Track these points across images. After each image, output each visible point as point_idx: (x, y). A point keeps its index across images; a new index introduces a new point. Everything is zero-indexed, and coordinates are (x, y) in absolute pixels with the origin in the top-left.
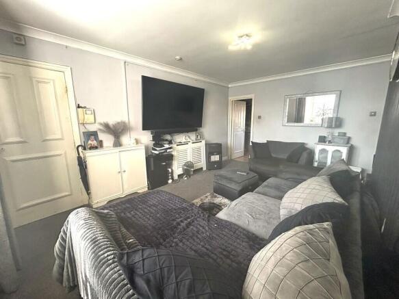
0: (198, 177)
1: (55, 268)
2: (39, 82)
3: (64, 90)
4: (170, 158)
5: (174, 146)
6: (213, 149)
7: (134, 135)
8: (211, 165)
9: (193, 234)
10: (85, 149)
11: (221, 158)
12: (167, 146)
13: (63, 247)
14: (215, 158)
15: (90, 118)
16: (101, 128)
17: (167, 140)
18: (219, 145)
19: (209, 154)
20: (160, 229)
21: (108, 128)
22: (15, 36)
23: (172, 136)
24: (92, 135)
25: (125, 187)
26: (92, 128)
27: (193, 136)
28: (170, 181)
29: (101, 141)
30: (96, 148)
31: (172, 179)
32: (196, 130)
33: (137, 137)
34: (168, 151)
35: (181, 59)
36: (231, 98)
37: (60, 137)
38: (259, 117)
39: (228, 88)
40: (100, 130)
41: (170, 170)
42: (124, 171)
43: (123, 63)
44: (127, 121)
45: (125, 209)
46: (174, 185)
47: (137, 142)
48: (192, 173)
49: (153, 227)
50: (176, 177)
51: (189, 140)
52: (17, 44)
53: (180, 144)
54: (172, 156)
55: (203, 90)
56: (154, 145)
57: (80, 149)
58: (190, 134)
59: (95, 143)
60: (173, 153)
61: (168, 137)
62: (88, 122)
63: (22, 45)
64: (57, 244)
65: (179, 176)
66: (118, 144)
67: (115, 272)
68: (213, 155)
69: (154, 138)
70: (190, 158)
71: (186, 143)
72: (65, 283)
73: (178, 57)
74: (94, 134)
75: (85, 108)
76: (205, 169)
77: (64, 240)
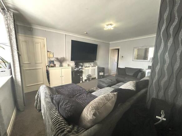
0: (93, 81)
1: (35, 104)
2: (36, 43)
3: (43, 46)
4: (81, 72)
5: (84, 67)
6: (101, 70)
7: (68, 63)
8: (99, 77)
9: (80, 98)
10: (49, 67)
11: (104, 74)
12: (80, 67)
13: (38, 97)
14: (101, 74)
15: (51, 56)
16: (55, 59)
17: (80, 65)
18: (104, 68)
19: (99, 72)
20: (69, 95)
21: (58, 59)
22: (29, 28)
23: (83, 64)
24: (52, 62)
25: (63, 82)
26: (52, 59)
27: (92, 64)
28: (81, 82)
29: (55, 64)
30: (53, 67)
31: (82, 81)
32: (94, 62)
33: (69, 63)
34: (81, 69)
35: (87, 33)
36: (111, 48)
37: (41, 62)
38: (122, 57)
39: (109, 44)
40: (55, 60)
41: (81, 77)
42: (63, 76)
43: (65, 35)
44: (65, 57)
45: (59, 88)
46: (82, 84)
47: (69, 65)
48: (91, 79)
49: (67, 94)
50: (84, 80)
51: (90, 65)
52: (30, 31)
53: (86, 67)
54: (82, 71)
55: (97, 45)
56: (75, 67)
57: (47, 67)
58: (91, 63)
59: (52, 65)
60: (83, 71)
61: (81, 64)
62: (51, 57)
63: (31, 31)
64: (36, 96)
65: (85, 80)
66: (61, 66)
67: (49, 100)
68: (100, 72)
69: (75, 64)
70: (90, 73)
71: (89, 67)
72: (38, 108)
73: (85, 33)
74: (53, 62)
75: (50, 52)
76: (97, 78)
77: (38, 94)
